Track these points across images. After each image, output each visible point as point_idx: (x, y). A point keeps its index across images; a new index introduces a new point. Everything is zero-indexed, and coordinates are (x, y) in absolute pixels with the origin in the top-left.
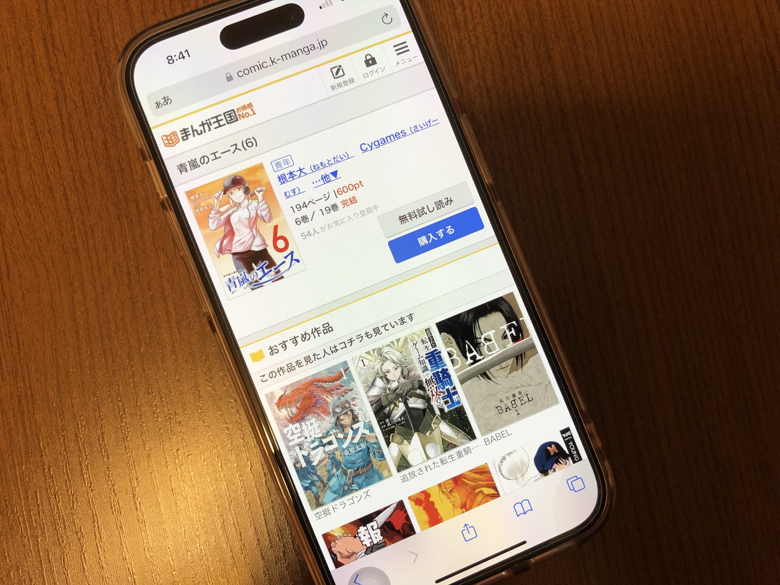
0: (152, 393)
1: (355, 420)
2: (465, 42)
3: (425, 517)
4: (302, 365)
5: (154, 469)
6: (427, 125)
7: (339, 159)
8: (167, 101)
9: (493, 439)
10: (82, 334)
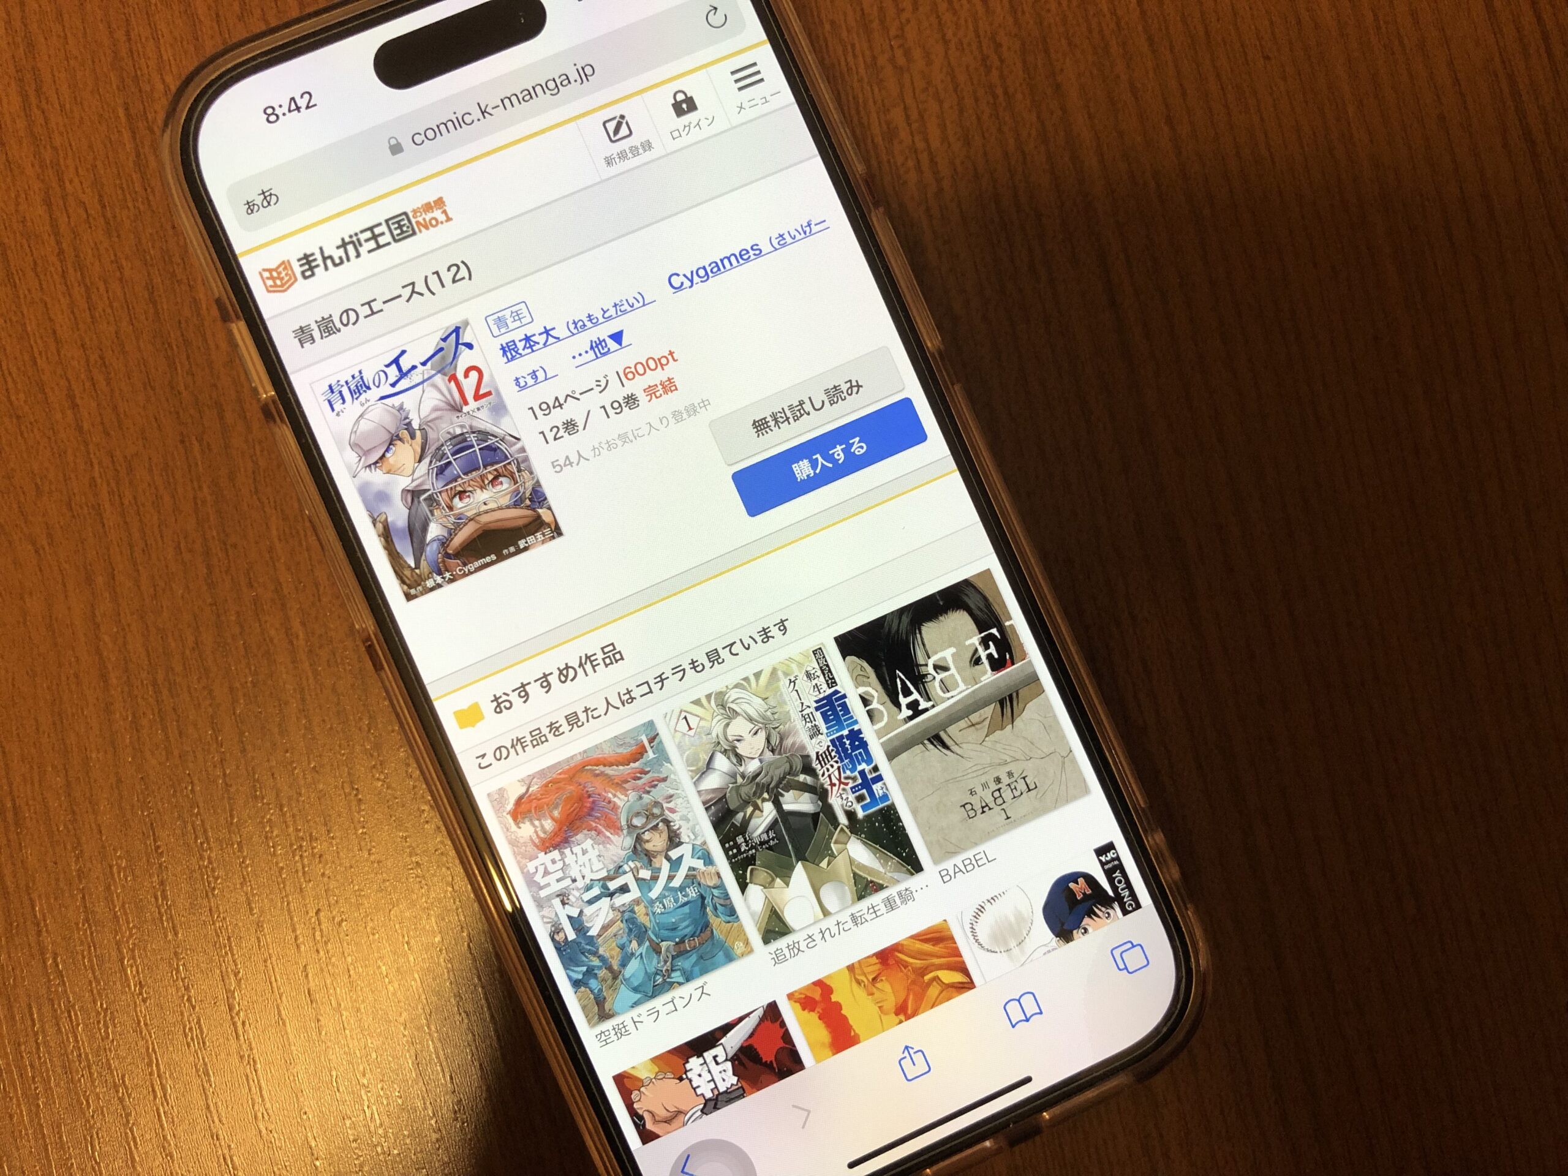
0: (263, 798)
1: (674, 840)
2: (882, 60)
3: (823, 1034)
4: (561, 731)
5: (271, 951)
6: (805, 233)
7: (626, 307)
8: (268, 198)
9: (957, 870)
10: (114, 681)
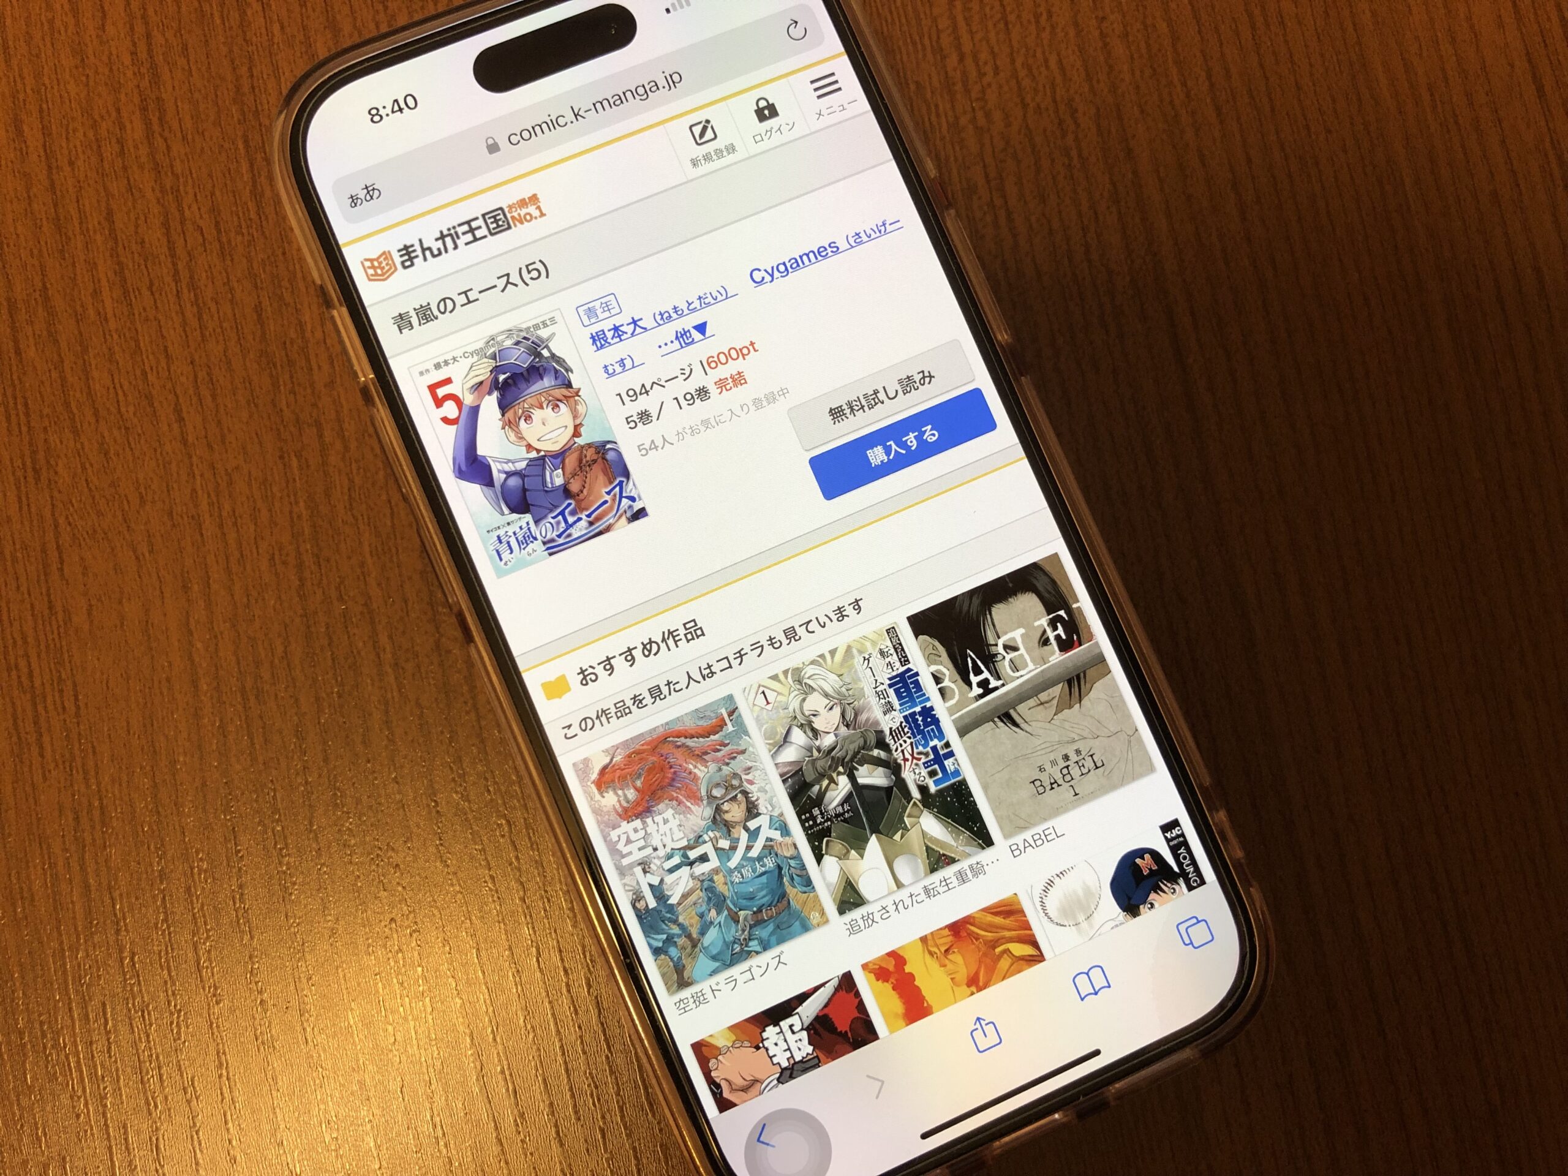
0: (343, 807)
1: (752, 811)
3: (897, 1005)
4: (644, 704)
6: (880, 232)
7: (710, 300)
8: (371, 193)
9: (1027, 845)
10: (205, 687)
